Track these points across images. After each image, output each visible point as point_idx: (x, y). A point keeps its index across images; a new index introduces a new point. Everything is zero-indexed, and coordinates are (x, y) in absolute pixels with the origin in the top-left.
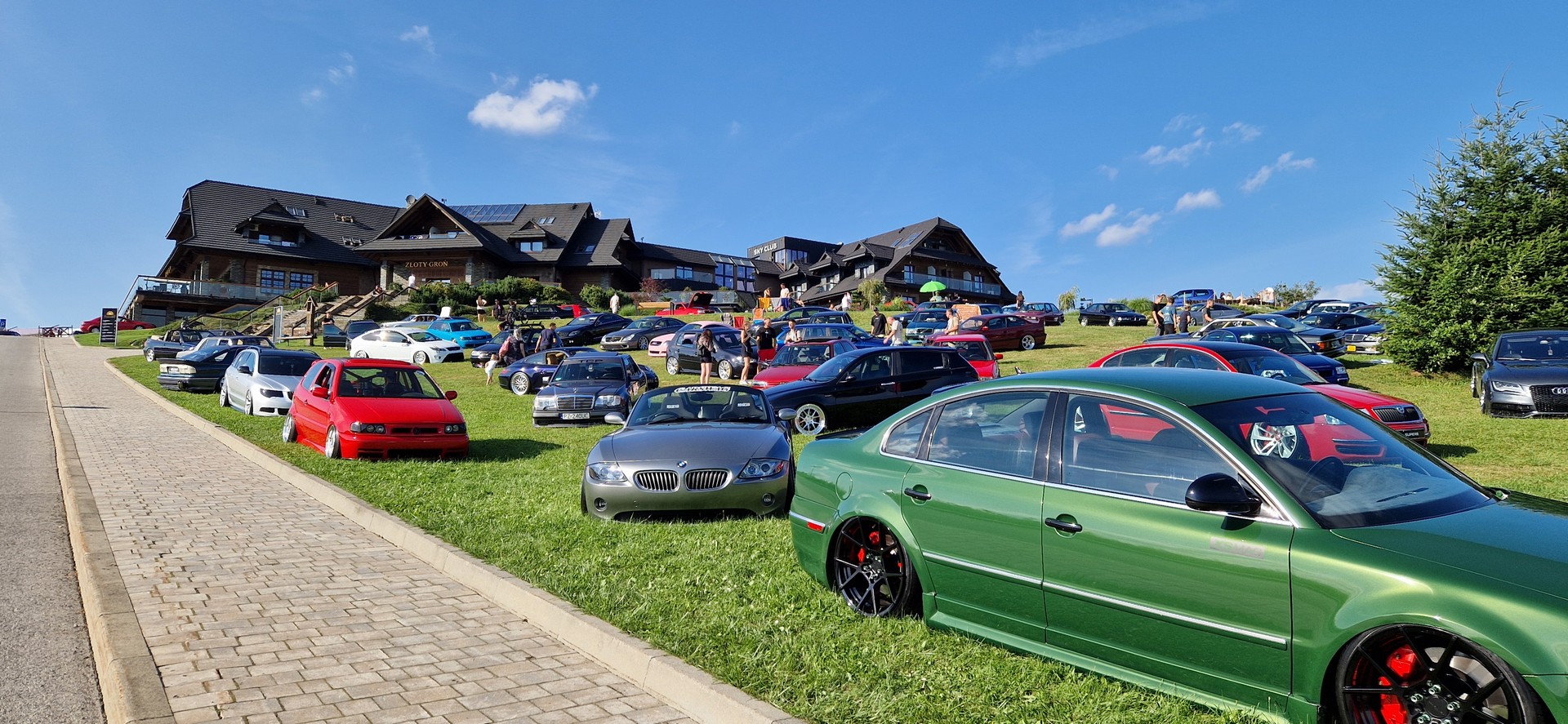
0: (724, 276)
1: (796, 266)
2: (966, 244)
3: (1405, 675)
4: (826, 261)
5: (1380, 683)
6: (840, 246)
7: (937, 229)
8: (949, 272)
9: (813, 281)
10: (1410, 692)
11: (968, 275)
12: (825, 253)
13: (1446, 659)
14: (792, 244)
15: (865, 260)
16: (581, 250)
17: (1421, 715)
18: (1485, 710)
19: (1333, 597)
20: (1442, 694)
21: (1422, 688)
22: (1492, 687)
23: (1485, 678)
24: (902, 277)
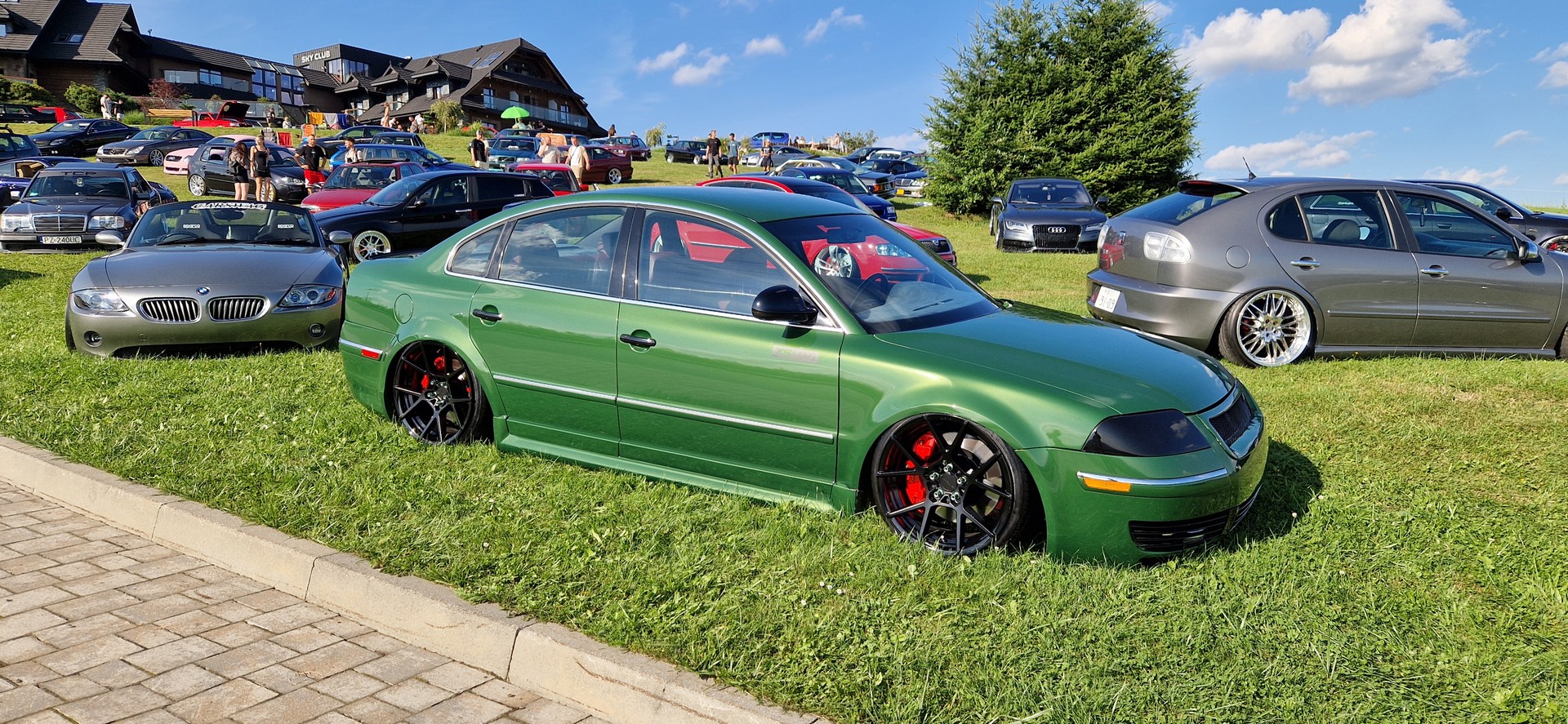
0: (264, 85)
1: (355, 79)
2: (550, 68)
3: (926, 457)
4: (392, 76)
5: (907, 467)
6: (408, 61)
7: (519, 50)
8: (534, 99)
9: (377, 98)
10: (929, 472)
11: (553, 104)
12: (390, 67)
13: (958, 441)
14: (348, 53)
15: (438, 79)
16: (61, 40)
17: (937, 490)
18: (985, 482)
19: (872, 395)
20: (953, 471)
21: (938, 468)
22: (991, 462)
23: (985, 454)
24: (481, 100)
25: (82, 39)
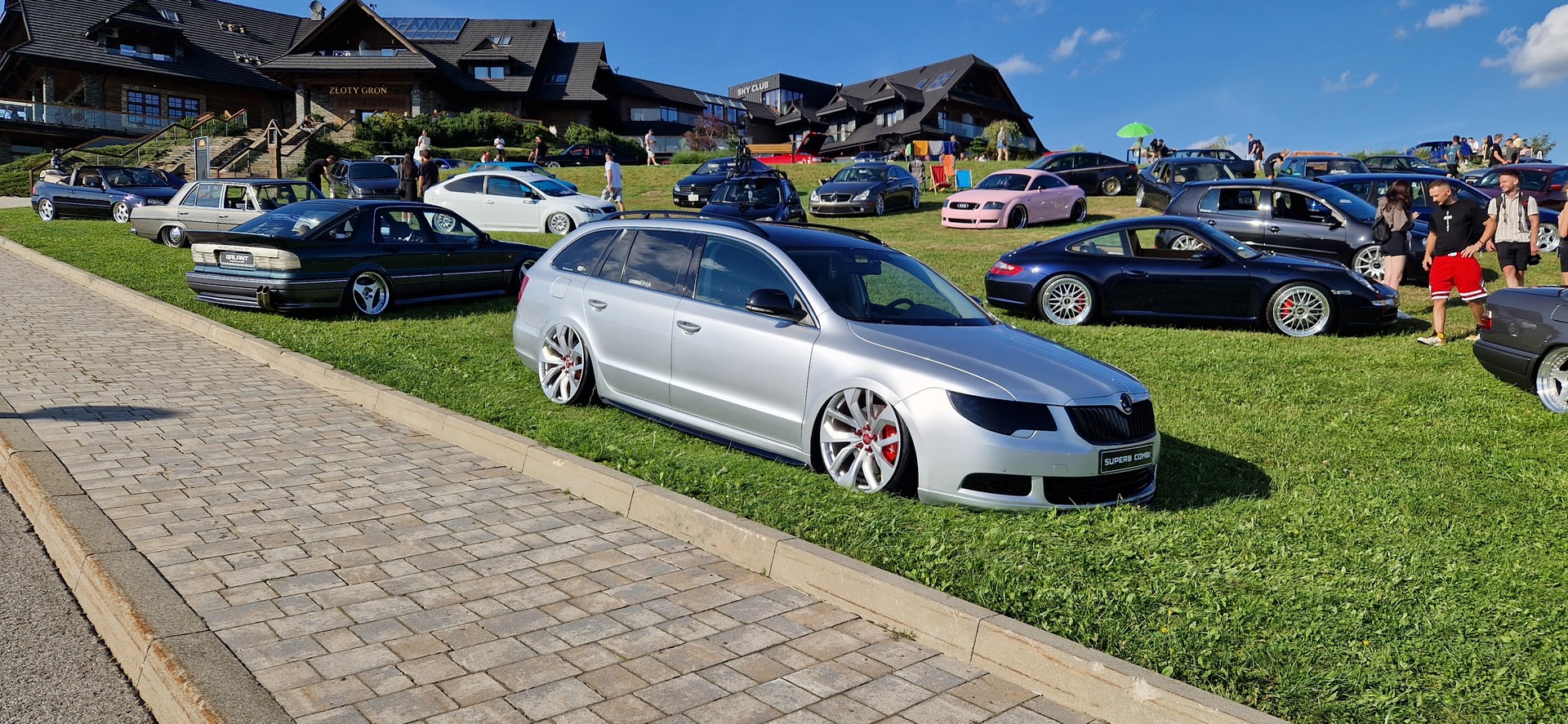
0: (714, 119)
1: (796, 110)
4: (837, 105)
7: (972, 68)
8: (984, 121)
12: (837, 96)
14: (788, 83)
15: (887, 107)
16: (549, 80)
24: (936, 126)
25: (568, 77)
